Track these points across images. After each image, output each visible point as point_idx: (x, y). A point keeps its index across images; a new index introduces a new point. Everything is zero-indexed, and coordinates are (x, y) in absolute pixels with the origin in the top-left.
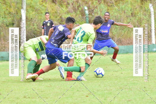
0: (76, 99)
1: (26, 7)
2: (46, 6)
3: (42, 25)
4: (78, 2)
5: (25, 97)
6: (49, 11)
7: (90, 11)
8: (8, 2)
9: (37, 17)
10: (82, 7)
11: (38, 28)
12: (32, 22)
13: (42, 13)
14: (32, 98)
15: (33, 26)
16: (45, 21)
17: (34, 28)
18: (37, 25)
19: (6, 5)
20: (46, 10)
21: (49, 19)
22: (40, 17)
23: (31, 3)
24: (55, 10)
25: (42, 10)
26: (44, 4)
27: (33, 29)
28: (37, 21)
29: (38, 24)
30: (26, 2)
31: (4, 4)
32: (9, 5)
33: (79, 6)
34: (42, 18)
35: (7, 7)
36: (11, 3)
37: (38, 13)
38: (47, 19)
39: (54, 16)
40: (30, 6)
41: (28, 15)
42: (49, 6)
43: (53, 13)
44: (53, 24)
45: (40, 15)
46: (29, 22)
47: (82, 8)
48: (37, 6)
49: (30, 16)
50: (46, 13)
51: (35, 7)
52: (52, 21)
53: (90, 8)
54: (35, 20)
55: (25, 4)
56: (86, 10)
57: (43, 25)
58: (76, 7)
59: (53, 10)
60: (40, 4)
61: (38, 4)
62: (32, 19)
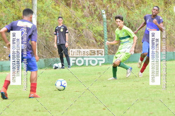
0: (92, 112)
1: (37, 11)
2: (59, 9)
3: (54, 30)
4: (94, 5)
5: (35, 110)
6: (63, 15)
7: (108, 15)
8: (17, 6)
9: (49, 22)
10: (99, 10)
11: (50, 34)
12: (44, 28)
13: (54, 18)
14: (43, 112)
15: (45, 31)
16: (58, 27)
17: (46, 34)
18: (49, 31)
19: (15, 9)
20: (59, 14)
21: (62, 25)
22: (52, 22)
23: (42, 7)
24: (70, 14)
25: (55, 14)
26: (57, 7)
27: (44, 36)
28: (49, 26)
29: (50, 29)
30: (36, 6)
31: (12, 7)
32: (18, 9)
33: (96, 9)
34: (56, 23)
35: (16, 11)
36: (21, 7)
37: (50, 18)
38: (60, 24)
39: (68, 21)
40: (42, 10)
41: (39, 21)
42: (63, 10)
43: (67, 17)
44: (67, 30)
45: (52, 20)
46: (40, 27)
47: (99, 12)
48: (49, 10)
49: (41, 21)
50: (59, 18)
51: (47, 11)
52: (65, 26)
53: (108, 12)
54: (47, 26)
55: (36, 8)
56: (103, 14)
57: (56, 31)
58: (93, 11)
59: (67, 14)
60: (52, 8)
61: (51, 8)
62: (44, 24)
